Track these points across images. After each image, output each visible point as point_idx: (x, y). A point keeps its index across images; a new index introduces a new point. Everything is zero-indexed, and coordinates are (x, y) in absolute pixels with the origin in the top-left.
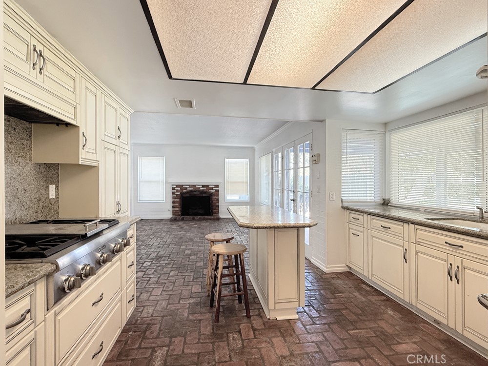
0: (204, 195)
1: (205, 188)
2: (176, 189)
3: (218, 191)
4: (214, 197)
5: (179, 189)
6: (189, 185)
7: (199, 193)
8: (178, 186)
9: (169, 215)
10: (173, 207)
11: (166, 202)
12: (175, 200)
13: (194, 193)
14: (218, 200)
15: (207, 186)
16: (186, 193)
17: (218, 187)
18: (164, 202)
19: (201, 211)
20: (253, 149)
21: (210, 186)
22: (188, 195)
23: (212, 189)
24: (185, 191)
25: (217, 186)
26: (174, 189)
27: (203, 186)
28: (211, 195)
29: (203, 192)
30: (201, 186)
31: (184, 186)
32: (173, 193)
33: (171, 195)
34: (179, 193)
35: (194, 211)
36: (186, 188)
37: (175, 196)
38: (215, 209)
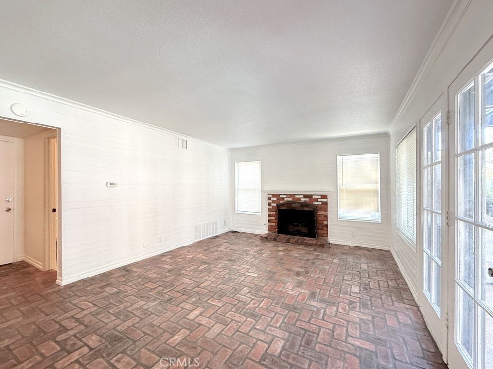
0: (306, 209)
1: (307, 199)
2: (272, 199)
3: (326, 203)
4: (320, 213)
5: (275, 199)
6: (287, 195)
7: (299, 205)
8: (274, 196)
9: (264, 230)
10: (269, 221)
11: (262, 215)
12: (271, 213)
13: (294, 205)
14: (326, 216)
15: (310, 197)
16: (283, 204)
17: (326, 198)
18: (260, 214)
19: (304, 230)
20: (386, 135)
21: (313, 197)
22: (285, 208)
23: (317, 200)
24: (282, 202)
25: (324, 197)
26: (269, 199)
27: (305, 196)
28: (316, 209)
29: (304, 204)
30: (302, 196)
31: (281, 196)
32: (269, 204)
33: (266, 207)
34: (275, 205)
35: (295, 229)
36: (283, 199)
37: (271, 207)
38: (322, 230)
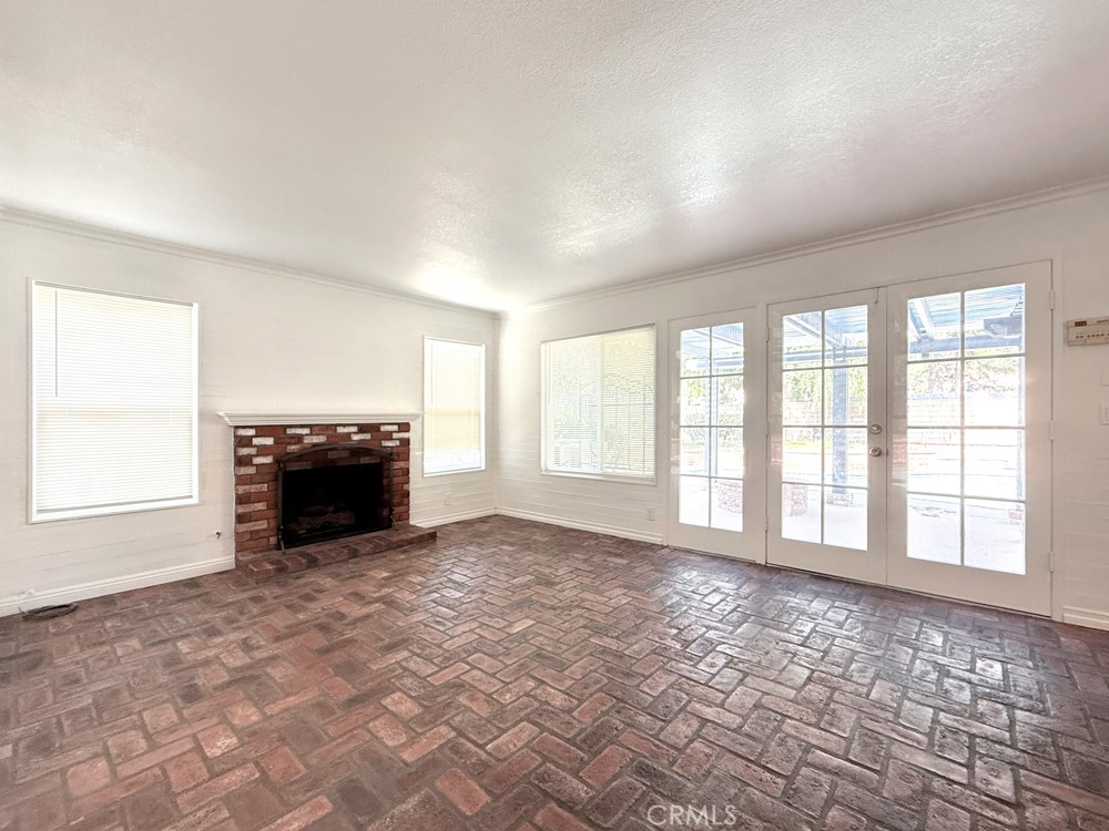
0: (365, 460)
1: (367, 436)
2: (256, 441)
3: (406, 442)
4: (398, 465)
5: (269, 441)
6: (309, 426)
7: (346, 454)
8: (262, 431)
9: (216, 556)
10: (240, 519)
11: (202, 503)
12: (253, 488)
13: (331, 455)
14: (406, 472)
15: (373, 428)
16: (300, 457)
17: (408, 431)
18: (195, 500)
19: (344, 518)
21: (383, 428)
22: (306, 465)
23: (389, 436)
24: (293, 448)
25: (405, 427)
26: (242, 442)
27: (362, 428)
28: (390, 457)
29: (358, 451)
30: (355, 429)
31: (289, 431)
32: (241, 461)
33: (225, 472)
34: (268, 460)
35: (320, 521)
36: (299, 438)
37: (252, 470)
38: (400, 504)
